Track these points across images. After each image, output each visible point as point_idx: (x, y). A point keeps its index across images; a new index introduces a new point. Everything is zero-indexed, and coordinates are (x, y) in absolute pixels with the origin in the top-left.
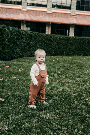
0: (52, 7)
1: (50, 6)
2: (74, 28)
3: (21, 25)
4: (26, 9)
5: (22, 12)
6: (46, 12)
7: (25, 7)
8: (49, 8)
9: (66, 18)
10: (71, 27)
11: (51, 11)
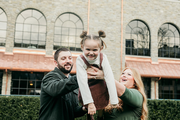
0: (13, 45)
1: (9, 44)
8: (9, 47)
9: (35, 63)
11: (12, 52)
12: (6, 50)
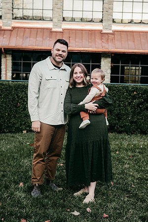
1: (57, 17)
2: (110, 60)
3: (2, 57)
4: (9, 26)
5: (3, 32)
6: (50, 29)
7: (9, 22)
8: (57, 21)
9: (90, 41)
10: (103, 57)
11: (61, 28)
12: (54, 25)
